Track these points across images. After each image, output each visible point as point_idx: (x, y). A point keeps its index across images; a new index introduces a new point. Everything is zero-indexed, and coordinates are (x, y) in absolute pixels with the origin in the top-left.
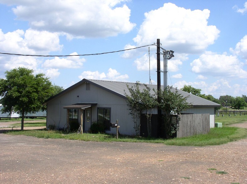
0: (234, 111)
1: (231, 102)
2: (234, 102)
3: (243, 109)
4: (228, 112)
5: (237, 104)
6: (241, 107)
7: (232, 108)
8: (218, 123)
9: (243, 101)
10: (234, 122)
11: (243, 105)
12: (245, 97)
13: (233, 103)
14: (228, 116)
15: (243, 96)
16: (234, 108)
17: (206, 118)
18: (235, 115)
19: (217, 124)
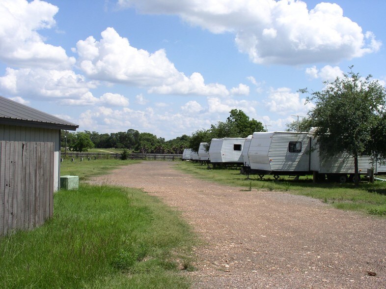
0: (78, 154)
1: (68, 141)
2: (73, 140)
3: (87, 151)
4: (67, 156)
5: (78, 144)
6: (83, 149)
7: (70, 150)
8: (68, 177)
9: (87, 139)
10: (92, 172)
11: (87, 146)
12: (88, 134)
13: (72, 142)
14: (69, 161)
15: (86, 131)
16: (73, 150)
17: (40, 161)
18: (81, 160)
19: (66, 179)
